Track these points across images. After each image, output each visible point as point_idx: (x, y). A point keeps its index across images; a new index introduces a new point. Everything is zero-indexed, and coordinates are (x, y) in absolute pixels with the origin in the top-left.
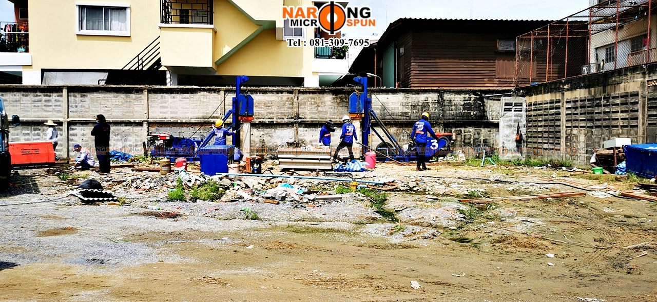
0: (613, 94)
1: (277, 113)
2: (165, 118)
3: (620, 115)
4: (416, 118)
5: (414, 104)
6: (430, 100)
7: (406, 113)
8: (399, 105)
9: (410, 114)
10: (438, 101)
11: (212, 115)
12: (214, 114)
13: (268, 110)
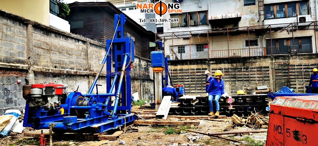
0: (251, 67)
1: (76, 63)
3: (256, 76)
10: (139, 64)
11: (18, 58)
12: (19, 56)
13: (70, 60)
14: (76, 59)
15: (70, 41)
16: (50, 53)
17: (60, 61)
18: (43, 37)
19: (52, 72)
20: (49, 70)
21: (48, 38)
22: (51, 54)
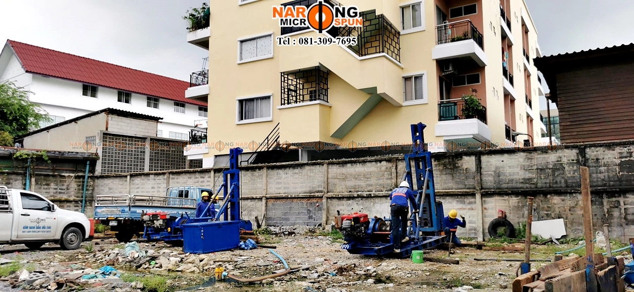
1: (376, 185)
2: (279, 194)
4: (544, 185)
5: (540, 167)
6: (565, 160)
7: (530, 179)
8: (520, 169)
9: (535, 180)
10: (578, 160)
11: (318, 189)
12: (319, 188)
13: (368, 183)
14: (376, 180)
15: (368, 164)
16: (345, 181)
17: (355, 185)
18: (339, 170)
19: (342, 196)
20: (338, 195)
21: (344, 169)
22: (347, 182)
